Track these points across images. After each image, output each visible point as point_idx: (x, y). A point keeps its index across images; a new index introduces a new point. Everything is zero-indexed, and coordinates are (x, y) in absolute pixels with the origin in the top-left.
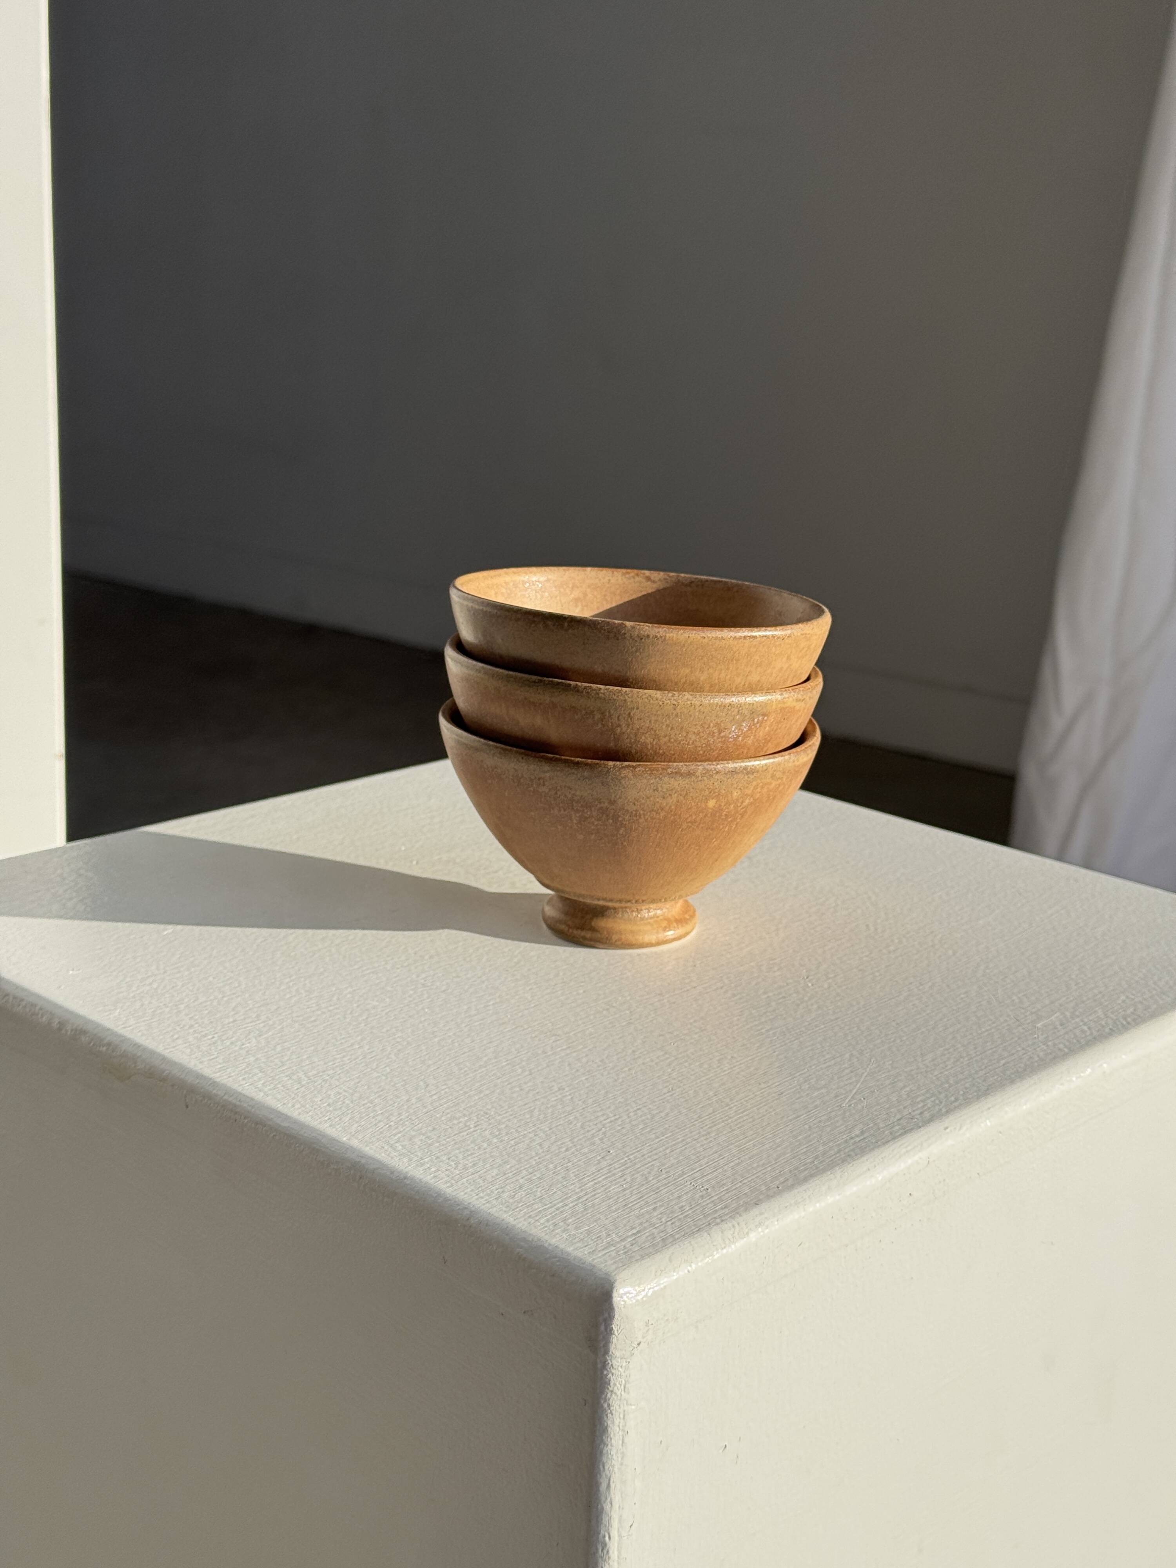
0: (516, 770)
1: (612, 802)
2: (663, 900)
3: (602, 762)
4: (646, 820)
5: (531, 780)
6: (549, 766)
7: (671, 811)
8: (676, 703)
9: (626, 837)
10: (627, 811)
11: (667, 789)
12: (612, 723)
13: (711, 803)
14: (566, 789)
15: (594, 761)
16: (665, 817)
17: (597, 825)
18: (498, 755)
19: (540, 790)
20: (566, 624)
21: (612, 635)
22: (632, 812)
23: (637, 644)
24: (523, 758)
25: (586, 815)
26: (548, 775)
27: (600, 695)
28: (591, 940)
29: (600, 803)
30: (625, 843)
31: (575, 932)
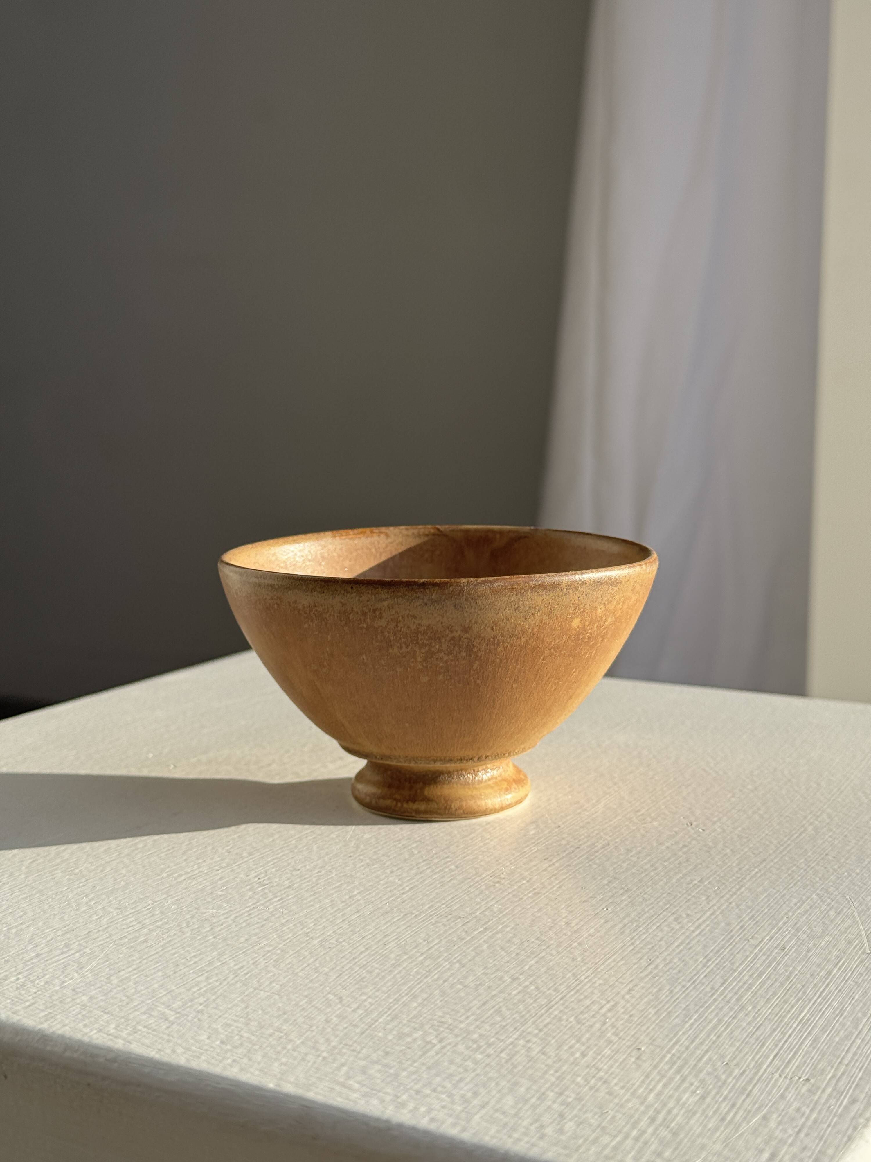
0: (343, 605)
1: (466, 630)
2: (507, 755)
3: (453, 580)
4: (505, 649)
5: (364, 614)
6: (388, 592)
7: (533, 635)
9: (481, 674)
10: (484, 639)
11: (530, 607)
13: (576, 623)
14: (410, 618)
15: (443, 580)
16: (527, 643)
17: (446, 662)
18: (319, 590)
19: (376, 625)
22: (489, 640)
24: (352, 588)
25: (433, 649)
26: (385, 603)
28: (426, 812)
29: (452, 632)
30: (479, 682)
31: (405, 805)
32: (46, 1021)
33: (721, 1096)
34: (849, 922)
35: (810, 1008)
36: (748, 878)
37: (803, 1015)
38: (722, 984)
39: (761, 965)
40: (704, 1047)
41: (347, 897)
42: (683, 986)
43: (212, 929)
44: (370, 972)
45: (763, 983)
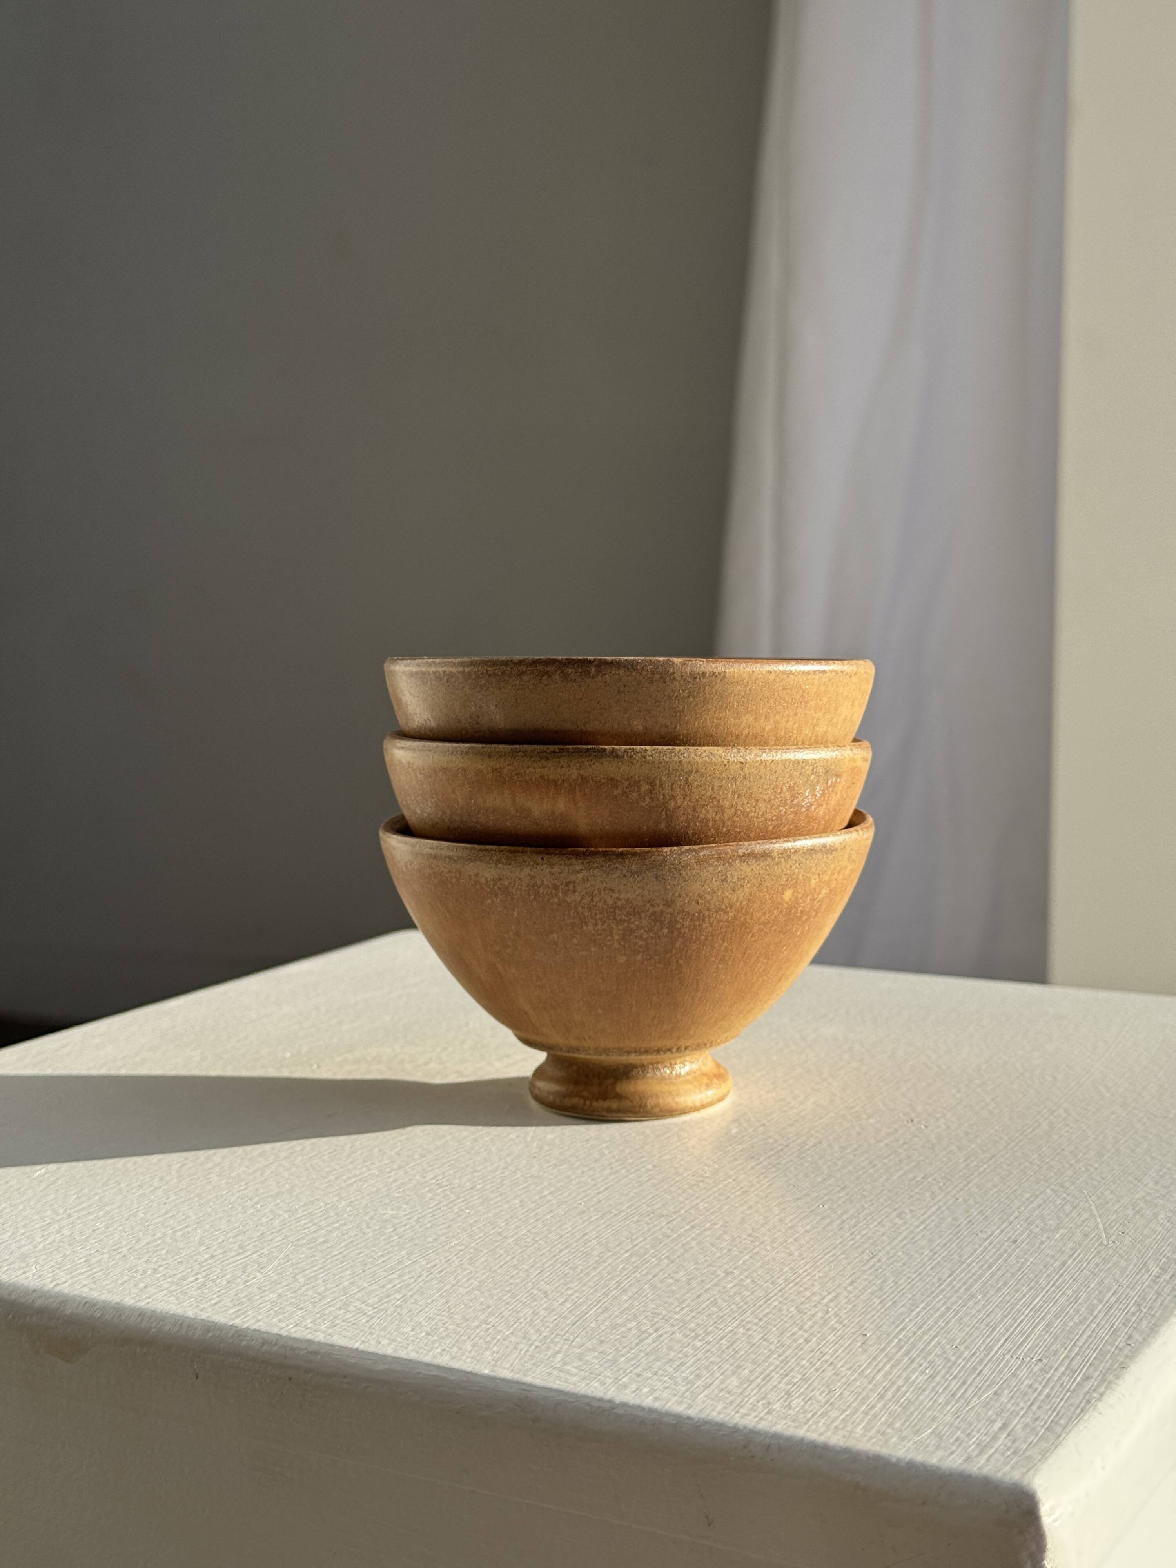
0: (532, 877)
1: (669, 904)
2: (708, 1045)
3: (654, 849)
4: (711, 924)
5: (556, 887)
6: (582, 863)
7: (742, 909)
8: (742, 760)
9: (684, 953)
10: (688, 913)
11: (738, 878)
12: (663, 795)
13: (788, 895)
14: (607, 892)
15: (643, 849)
16: (735, 917)
17: (646, 939)
18: (504, 861)
19: (568, 900)
20: (593, 670)
21: (657, 676)
22: (694, 914)
23: (691, 685)
24: (542, 859)
25: (632, 926)
26: (580, 876)
27: (648, 758)
28: (618, 1111)
29: (653, 906)
30: (681, 961)
31: (595, 1104)
32: (237, 1317)
33: (951, 1375)
34: (1085, 1215)
35: (1043, 1296)
36: (976, 1174)
37: (1035, 1302)
38: (950, 1276)
39: (991, 1257)
40: (932, 1333)
41: (537, 1197)
42: (909, 1278)
43: (395, 1230)
44: (574, 1269)
45: (993, 1274)
